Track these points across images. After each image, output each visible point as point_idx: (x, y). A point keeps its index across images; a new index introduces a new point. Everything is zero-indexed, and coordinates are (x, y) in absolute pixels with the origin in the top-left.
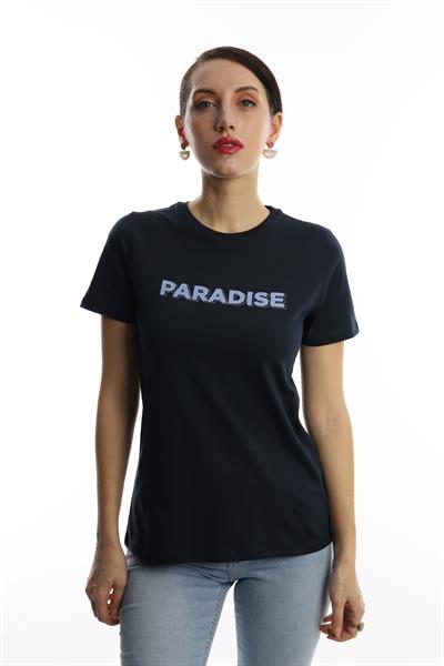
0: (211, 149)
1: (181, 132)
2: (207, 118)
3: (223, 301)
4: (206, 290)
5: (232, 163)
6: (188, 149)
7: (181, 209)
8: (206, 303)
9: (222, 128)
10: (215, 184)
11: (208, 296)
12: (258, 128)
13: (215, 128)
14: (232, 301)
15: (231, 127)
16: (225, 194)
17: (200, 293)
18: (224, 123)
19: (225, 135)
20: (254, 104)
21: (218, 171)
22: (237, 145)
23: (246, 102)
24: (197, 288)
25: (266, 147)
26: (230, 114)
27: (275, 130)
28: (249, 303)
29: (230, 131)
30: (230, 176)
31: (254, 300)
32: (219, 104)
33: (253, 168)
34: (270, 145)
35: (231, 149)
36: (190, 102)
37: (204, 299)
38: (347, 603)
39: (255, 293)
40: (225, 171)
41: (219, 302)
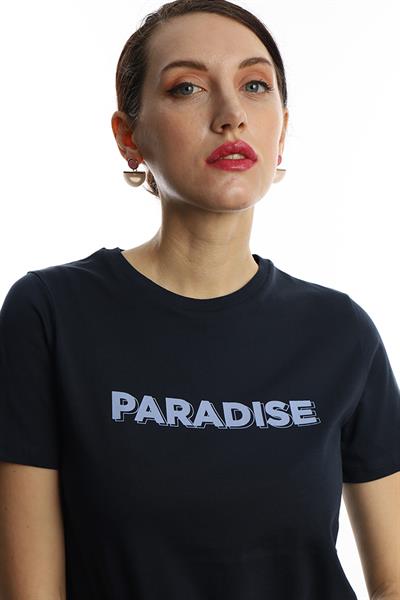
3: (218, 423)
4: (186, 406)
7: (108, 262)
8: (191, 430)
11: (192, 417)
14: (231, 423)
16: (208, 241)
17: (177, 411)
24: (170, 402)
28: (260, 423)
31: (266, 416)
37: (186, 422)
39: (264, 402)
41: (210, 427)
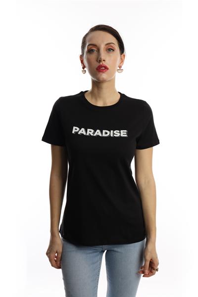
0: (95, 69)
1: (82, 62)
2: (94, 56)
5: (104, 76)
6: (85, 69)
9: (100, 61)
10: (97, 84)
12: (115, 60)
13: (97, 61)
15: (104, 60)
18: (101, 58)
19: (101, 63)
20: (113, 50)
21: (98, 79)
22: (106, 68)
23: (110, 49)
25: (118, 68)
26: (104, 55)
27: (122, 61)
29: (103, 62)
30: (104, 81)
32: (98, 50)
33: (113, 77)
34: (120, 67)
35: (104, 70)
36: (86, 49)
38: (151, 259)
40: (101, 79)
